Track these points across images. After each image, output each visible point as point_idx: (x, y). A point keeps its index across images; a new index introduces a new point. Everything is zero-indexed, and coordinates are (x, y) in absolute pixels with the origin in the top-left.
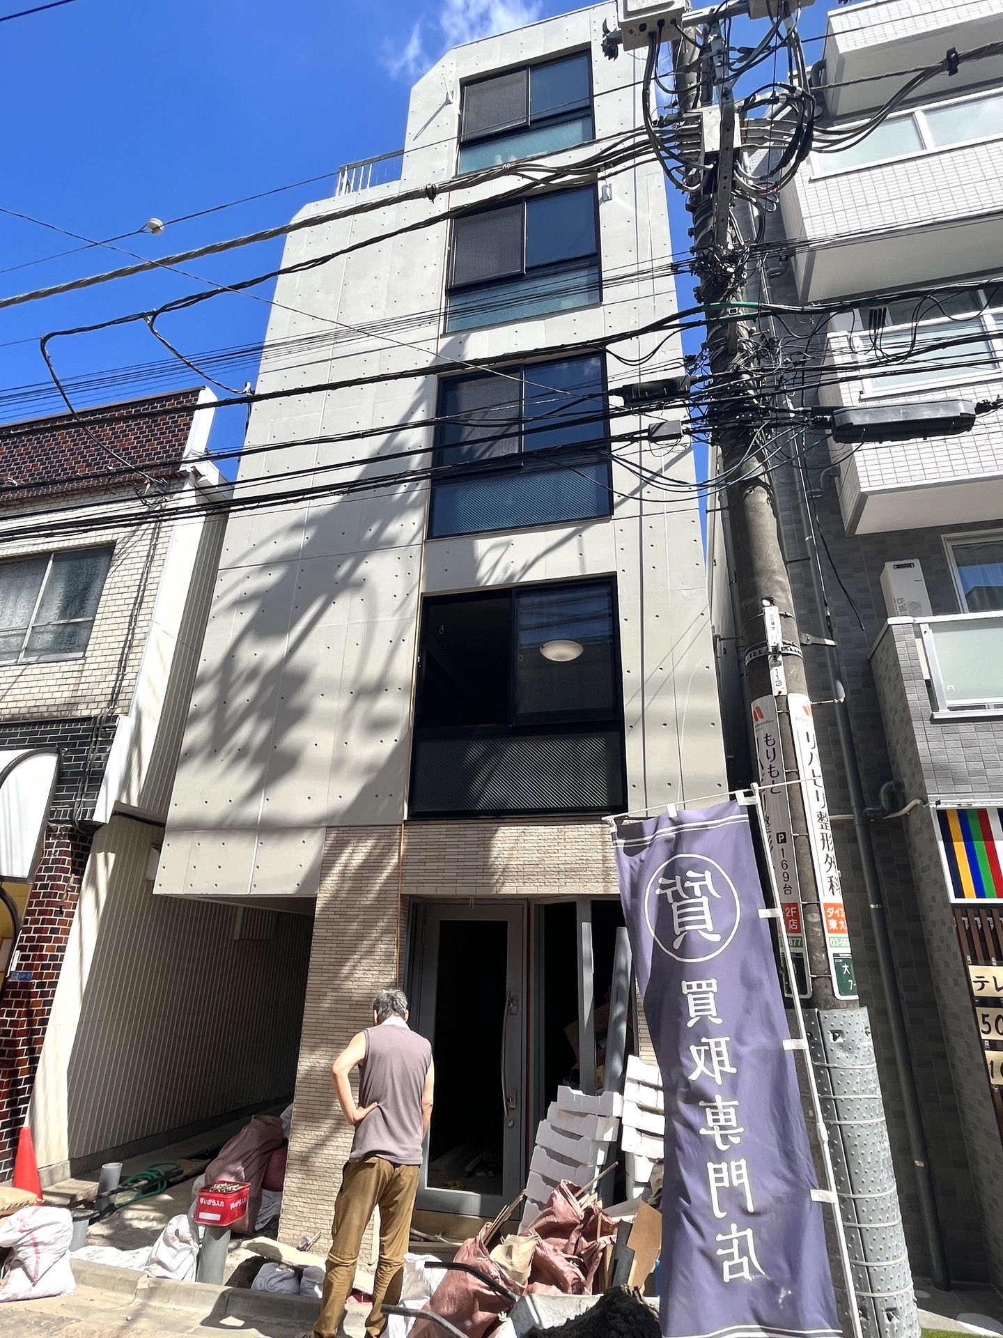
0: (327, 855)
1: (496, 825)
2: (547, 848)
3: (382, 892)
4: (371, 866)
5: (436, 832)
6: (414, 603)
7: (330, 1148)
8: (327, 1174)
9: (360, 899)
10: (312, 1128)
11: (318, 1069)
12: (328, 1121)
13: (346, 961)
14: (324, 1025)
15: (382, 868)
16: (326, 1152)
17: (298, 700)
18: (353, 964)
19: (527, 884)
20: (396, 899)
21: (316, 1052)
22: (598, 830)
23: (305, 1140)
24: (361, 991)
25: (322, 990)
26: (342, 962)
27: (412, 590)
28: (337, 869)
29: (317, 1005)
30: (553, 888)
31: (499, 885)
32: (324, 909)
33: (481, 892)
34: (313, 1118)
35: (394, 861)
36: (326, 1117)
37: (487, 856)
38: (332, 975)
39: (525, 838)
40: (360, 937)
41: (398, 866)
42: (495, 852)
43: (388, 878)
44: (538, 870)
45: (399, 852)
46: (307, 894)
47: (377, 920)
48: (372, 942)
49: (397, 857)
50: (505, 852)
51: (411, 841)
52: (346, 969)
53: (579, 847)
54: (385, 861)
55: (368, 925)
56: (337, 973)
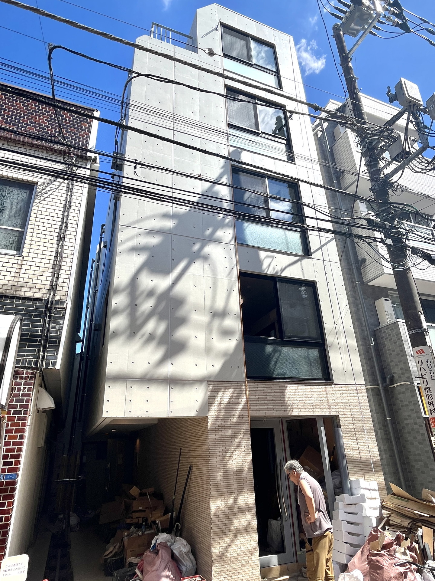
0: (210, 396)
1: (286, 384)
2: (307, 395)
3: (241, 415)
4: (233, 403)
5: (261, 386)
7: (234, 546)
8: (234, 560)
9: (230, 418)
10: (223, 538)
11: (222, 507)
12: (231, 533)
13: (228, 450)
14: (221, 484)
15: (239, 403)
16: (232, 548)
17: (181, 312)
18: (232, 451)
19: (302, 411)
20: (248, 418)
21: (219, 499)
23: (220, 545)
24: (238, 465)
25: (217, 466)
26: (226, 451)
27: (234, 267)
28: (216, 403)
29: (216, 474)
30: (312, 412)
31: (291, 411)
32: (214, 424)
33: (284, 414)
34: (222, 533)
36: (229, 531)
37: (284, 399)
38: (222, 458)
39: (299, 391)
40: (233, 438)
41: (247, 402)
42: (287, 396)
43: (243, 408)
44: (305, 405)
45: (246, 395)
46: (202, 415)
47: (239, 429)
48: (239, 440)
49: (245, 398)
50: (291, 397)
51: (250, 390)
52: (228, 454)
53: (319, 395)
54: (240, 399)
55: (237, 431)
56: (224, 457)
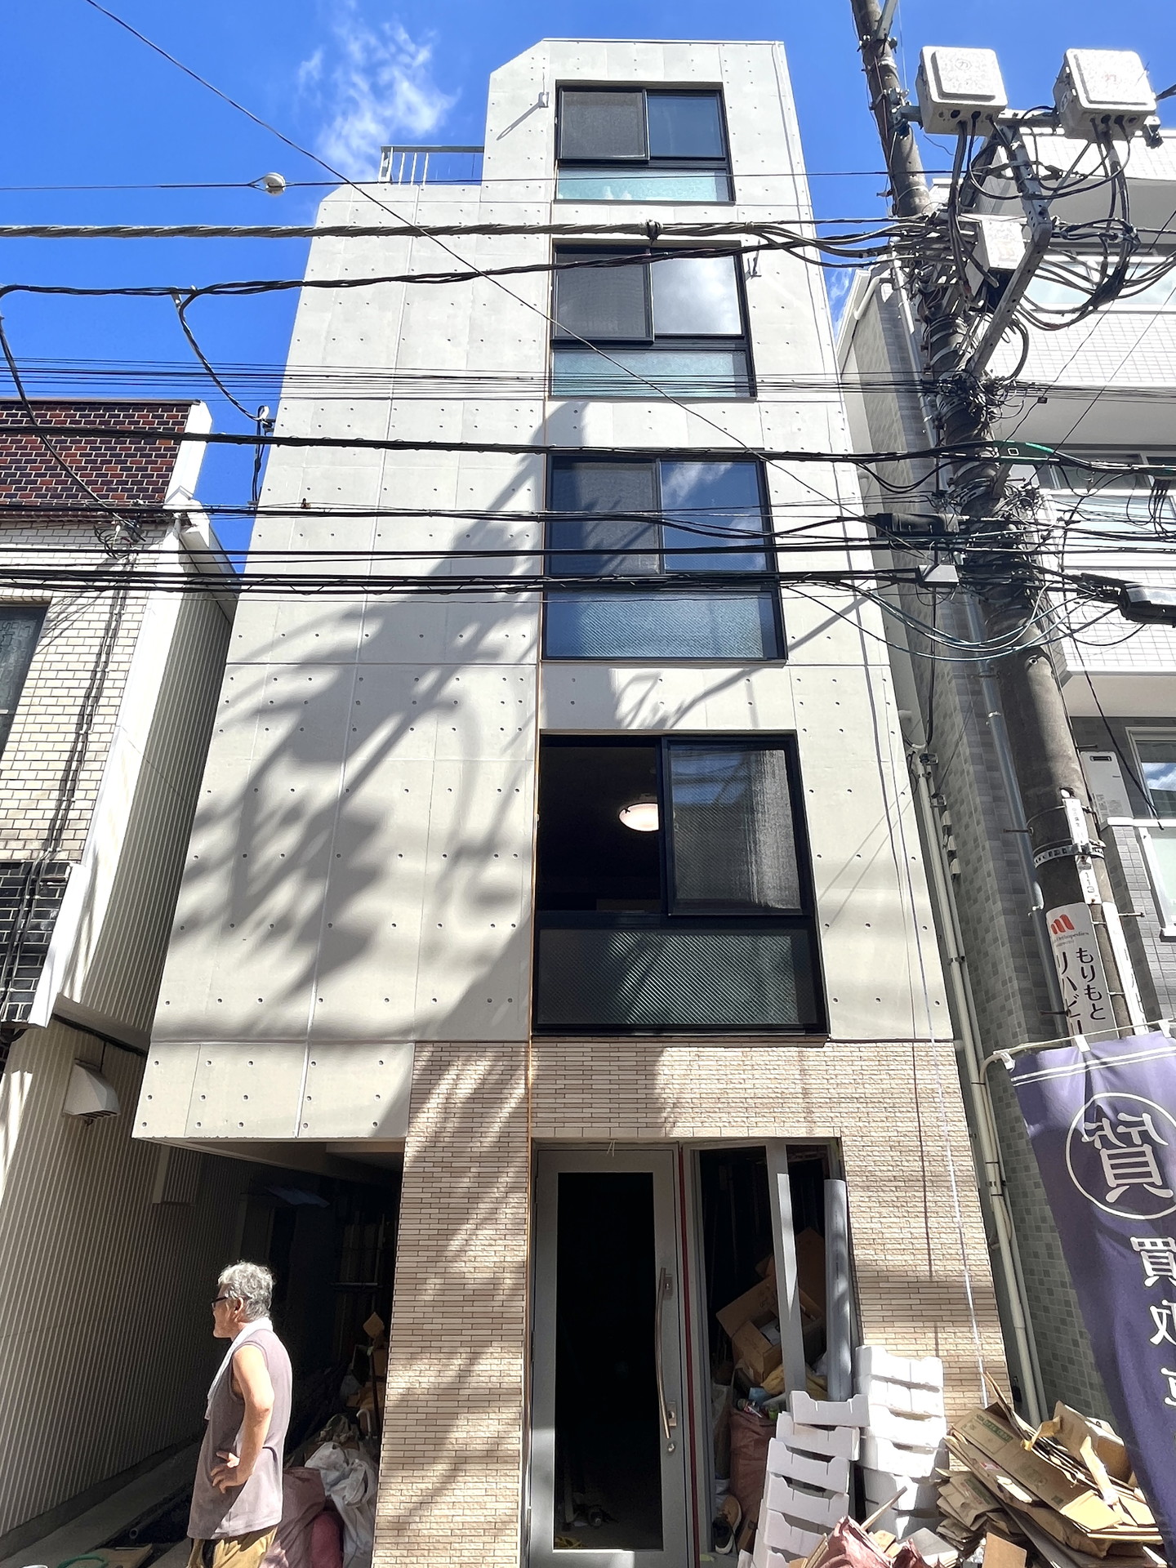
0: (419, 1082)
1: (661, 1045)
2: (730, 1077)
3: (505, 1136)
4: (486, 1097)
5: (579, 1052)
6: (530, 744)
7: (443, 1506)
8: (441, 1546)
9: (471, 1145)
10: (413, 1480)
11: (419, 1392)
12: (440, 1467)
13: (454, 1232)
14: (425, 1327)
15: (502, 1101)
16: (436, 1512)
17: (365, 857)
18: (465, 1237)
19: (706, 1124)
20: (525, 1145)
21: (415, 1367)
22: (794, 1054)
23: (403, 1498)
24: (479, 1276)
25: (419, 1276)
26: (449, 1234)
27: (526, 724)
28: (434, 1102)
29: (412, 1298)
30: (741, 1129)
31: (669, 1125)
32: (417, 1159)
33: (646, 1135)
34: (412, 1461)
35: (520, 1091)
36: (434, 1460)
37: (650, 1087)
38: (434, 1254)
39: (701, 1063)
40: (473, 1198)
41: (526, 1099)
42: (661, 1080)
43: (513, 1116)
44: (720, 1105)
45: (526, 1079)
46: (389, 1135)
47: (497, 1175)
48: (492, 1206)
49: (523, 1086)
50: (674, 1081)
51: (544, 1063)
52: (455, 1244)
53: (772, 1077)
54: (506, 1091)
55: (485, 1181)
56: (441, 1251)
